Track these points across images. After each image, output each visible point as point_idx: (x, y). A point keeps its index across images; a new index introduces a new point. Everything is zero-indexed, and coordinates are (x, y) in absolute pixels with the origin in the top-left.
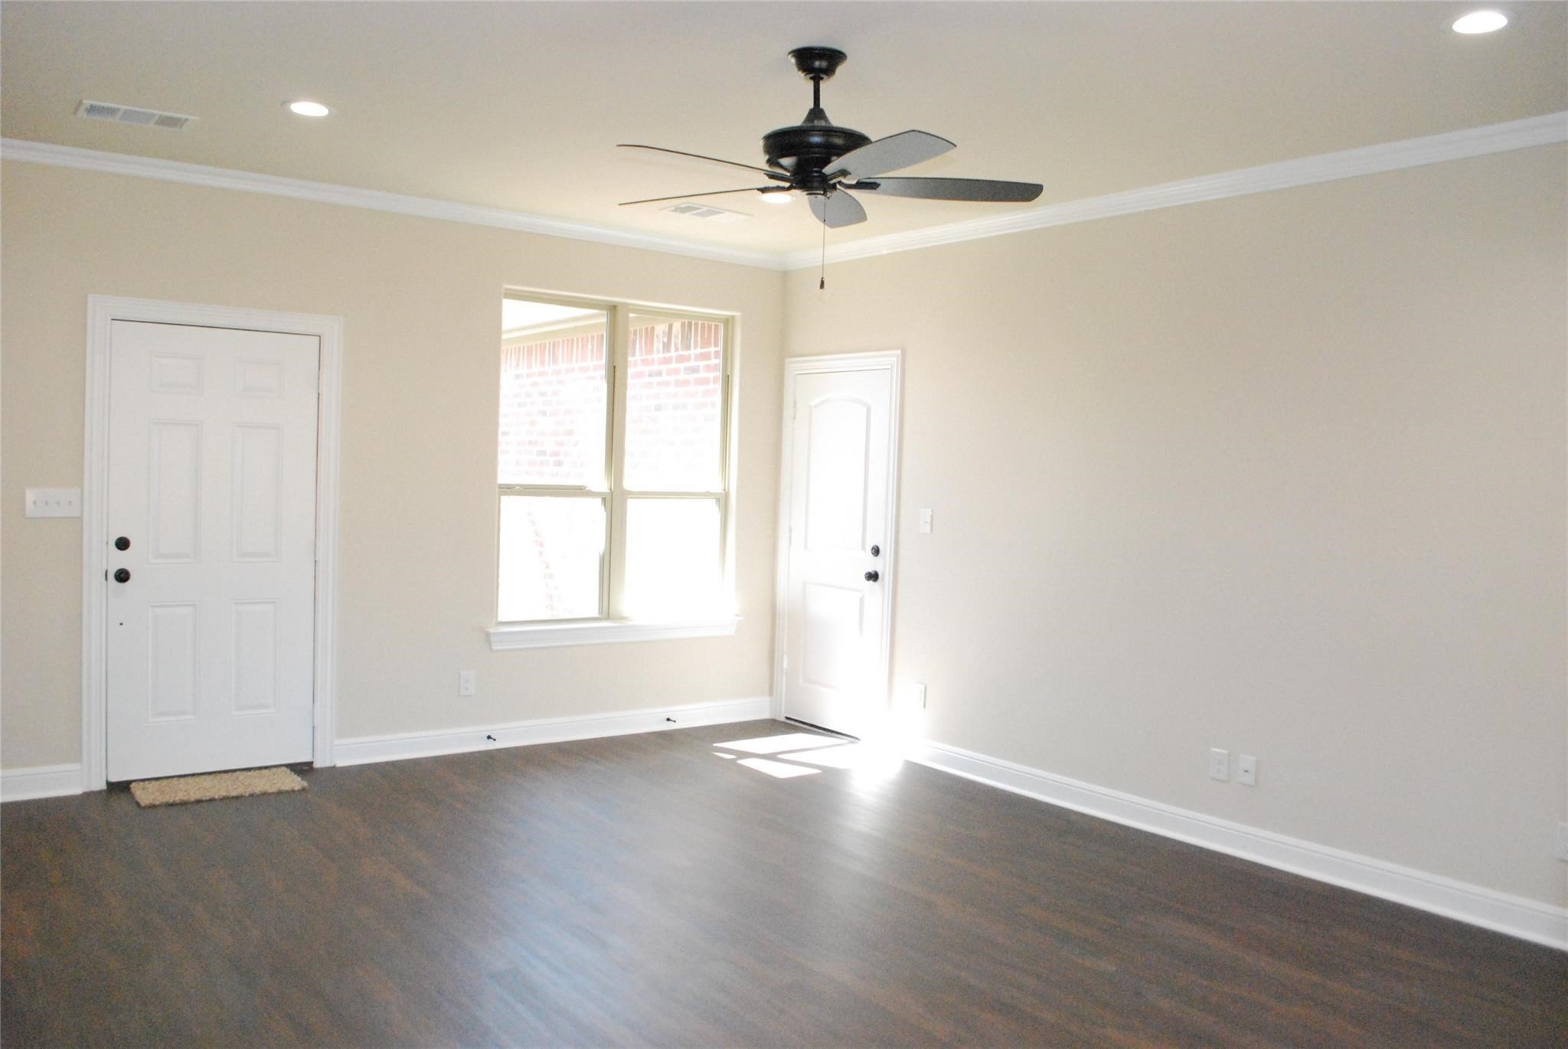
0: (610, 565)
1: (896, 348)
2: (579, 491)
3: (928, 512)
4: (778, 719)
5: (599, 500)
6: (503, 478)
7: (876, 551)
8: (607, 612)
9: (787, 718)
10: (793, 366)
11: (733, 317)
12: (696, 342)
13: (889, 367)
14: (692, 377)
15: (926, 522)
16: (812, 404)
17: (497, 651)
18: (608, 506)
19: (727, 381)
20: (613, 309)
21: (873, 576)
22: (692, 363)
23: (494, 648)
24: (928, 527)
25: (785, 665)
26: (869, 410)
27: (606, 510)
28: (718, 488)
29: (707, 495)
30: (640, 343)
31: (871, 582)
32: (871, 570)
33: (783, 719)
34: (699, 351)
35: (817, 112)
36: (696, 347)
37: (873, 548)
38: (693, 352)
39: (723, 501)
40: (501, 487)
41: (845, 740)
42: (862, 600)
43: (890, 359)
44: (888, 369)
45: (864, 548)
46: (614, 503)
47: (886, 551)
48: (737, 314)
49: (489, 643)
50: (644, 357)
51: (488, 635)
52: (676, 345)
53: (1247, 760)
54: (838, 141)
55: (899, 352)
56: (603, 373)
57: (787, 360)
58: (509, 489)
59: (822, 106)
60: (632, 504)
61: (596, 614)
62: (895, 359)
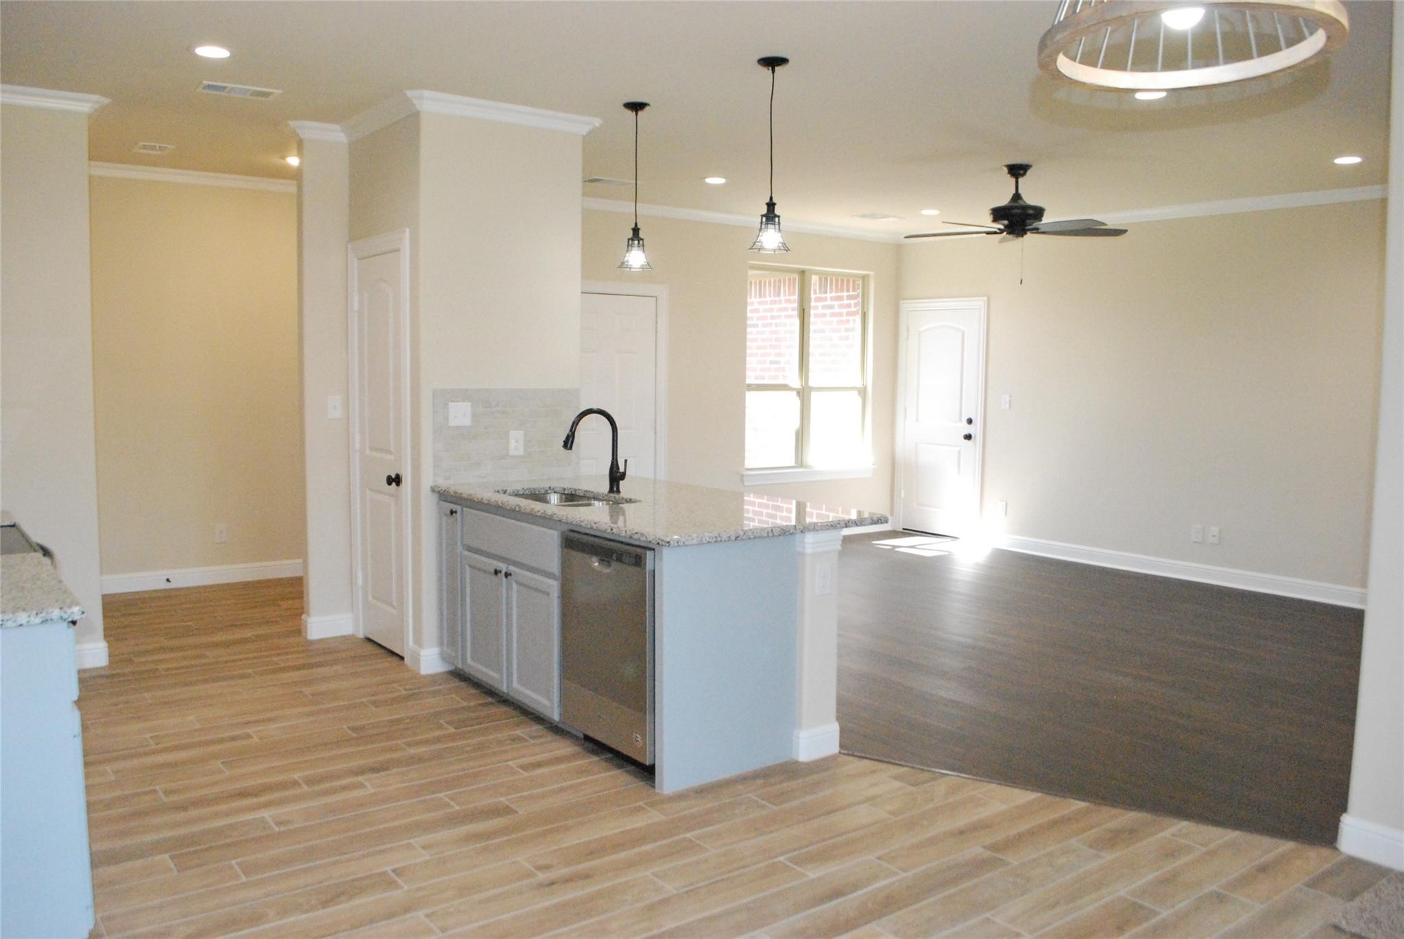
0: (801, 436)
1: (984, 296)
2: (784, 387)
3: (1007, 397)
4: (897, 530)
5: (795, 393)
6: (748, 381)
7: (970, 421)
8: (800, 463)
9: (904, 529)
10: (906, 306)
11: (868, 275)
12: (831, 289)
13: (978, 307)
14: (828, 311)
15: (1006, 403)
16: (922, 329)
17: (748, 486)
18: (801, 397)
19: (864, 316)
20: (802, 273)
21: (968, 437)
22: (829, 302)
23: (746, 484)
24: (1008, 405)
25: (903, 496)
26: (963, 334)
27: (800, 399)
28: (860, 385)
29: (853, 388)
30: (784, 287)
31: (967, 441)
32: (967, 433)
33: (901, 530)
34: (834, 294)
35: (1017, 197)
36: (831, 292)
37: (968, 420)
38: (829, 295)
39: (863, 392)
40: (749, 386)
41: (949, 539)
42: (959, 452)
43: (979, 303)
44: (977, 309)
45: (960, 420)
46: (804, 394)
47: (978, 421)
48: (872, 273)
49: (742, 481)
50: (787, 297)
51: (742, 476)
52: (815, 290)
53: (1215, 530)
54: (1031, 212)
55: (985, 298)
56: (796, 313)
57: (902, 302)
58: (751, 387)
59: (1019, 192)
60: (814, 395)
61: (793, 464)
62: (982, 302)
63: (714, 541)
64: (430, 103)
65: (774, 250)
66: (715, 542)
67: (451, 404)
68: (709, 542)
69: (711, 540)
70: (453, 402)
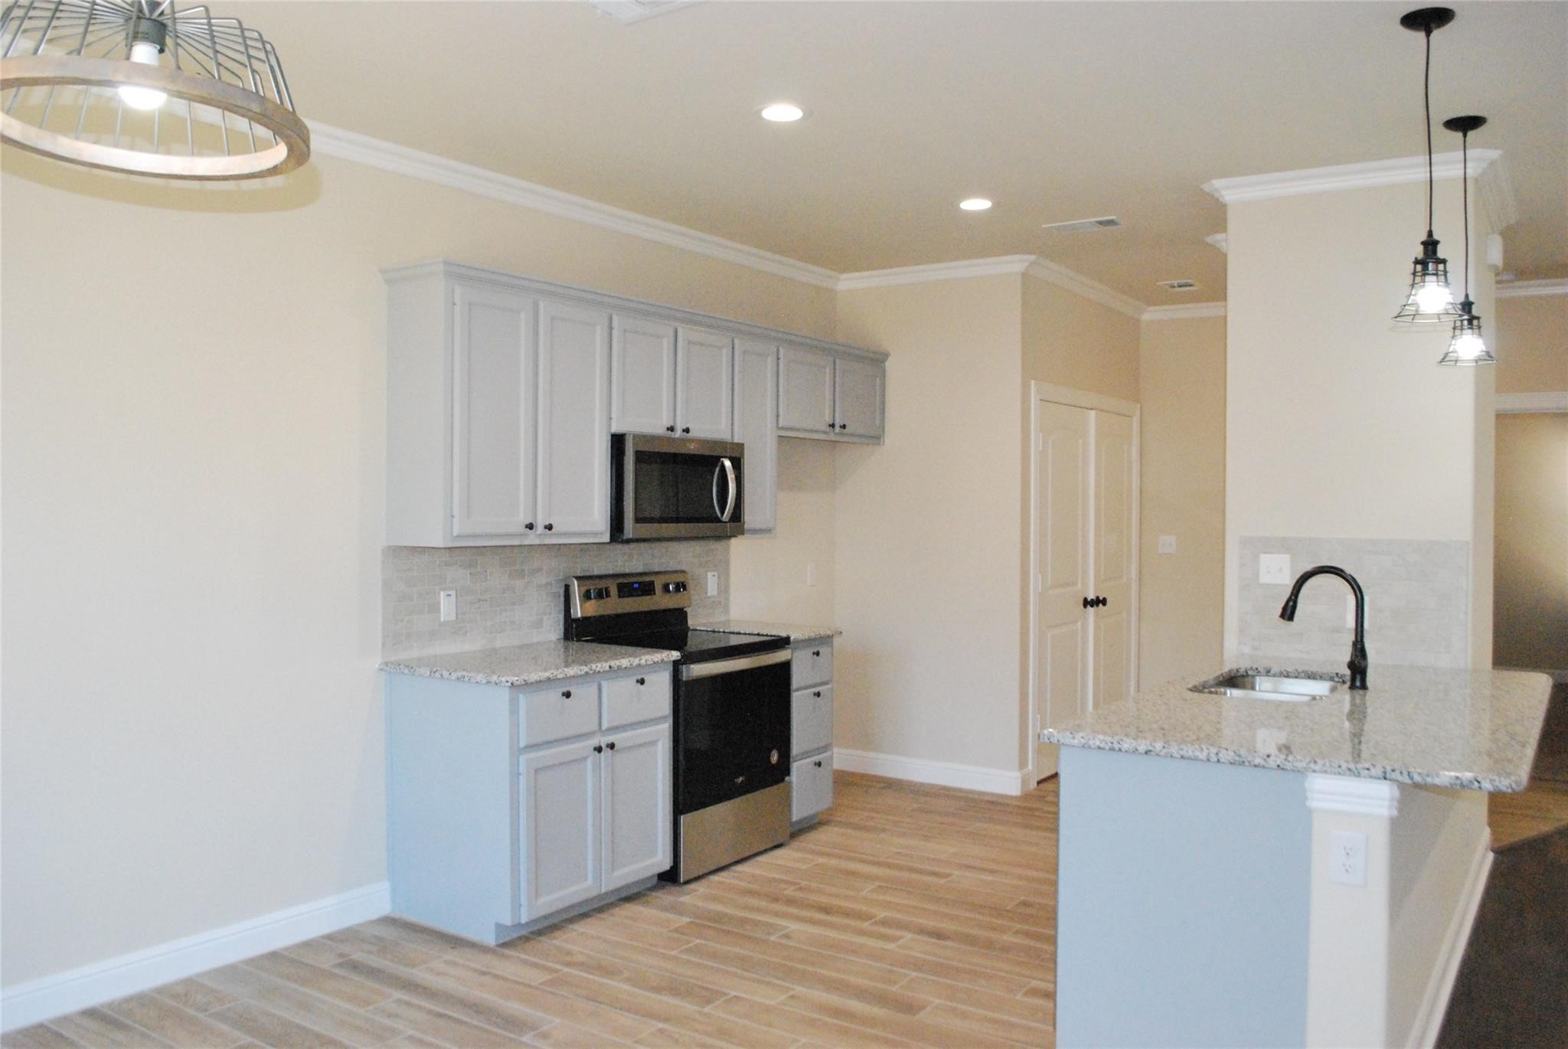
63: (1107, 747)
64: (1233, 191)
65: (1438, 316)
66: (1110, 749)
67: (1262, 556)
68: (1099, 748)
69: (1102, 745)
70: (1265, 553)
